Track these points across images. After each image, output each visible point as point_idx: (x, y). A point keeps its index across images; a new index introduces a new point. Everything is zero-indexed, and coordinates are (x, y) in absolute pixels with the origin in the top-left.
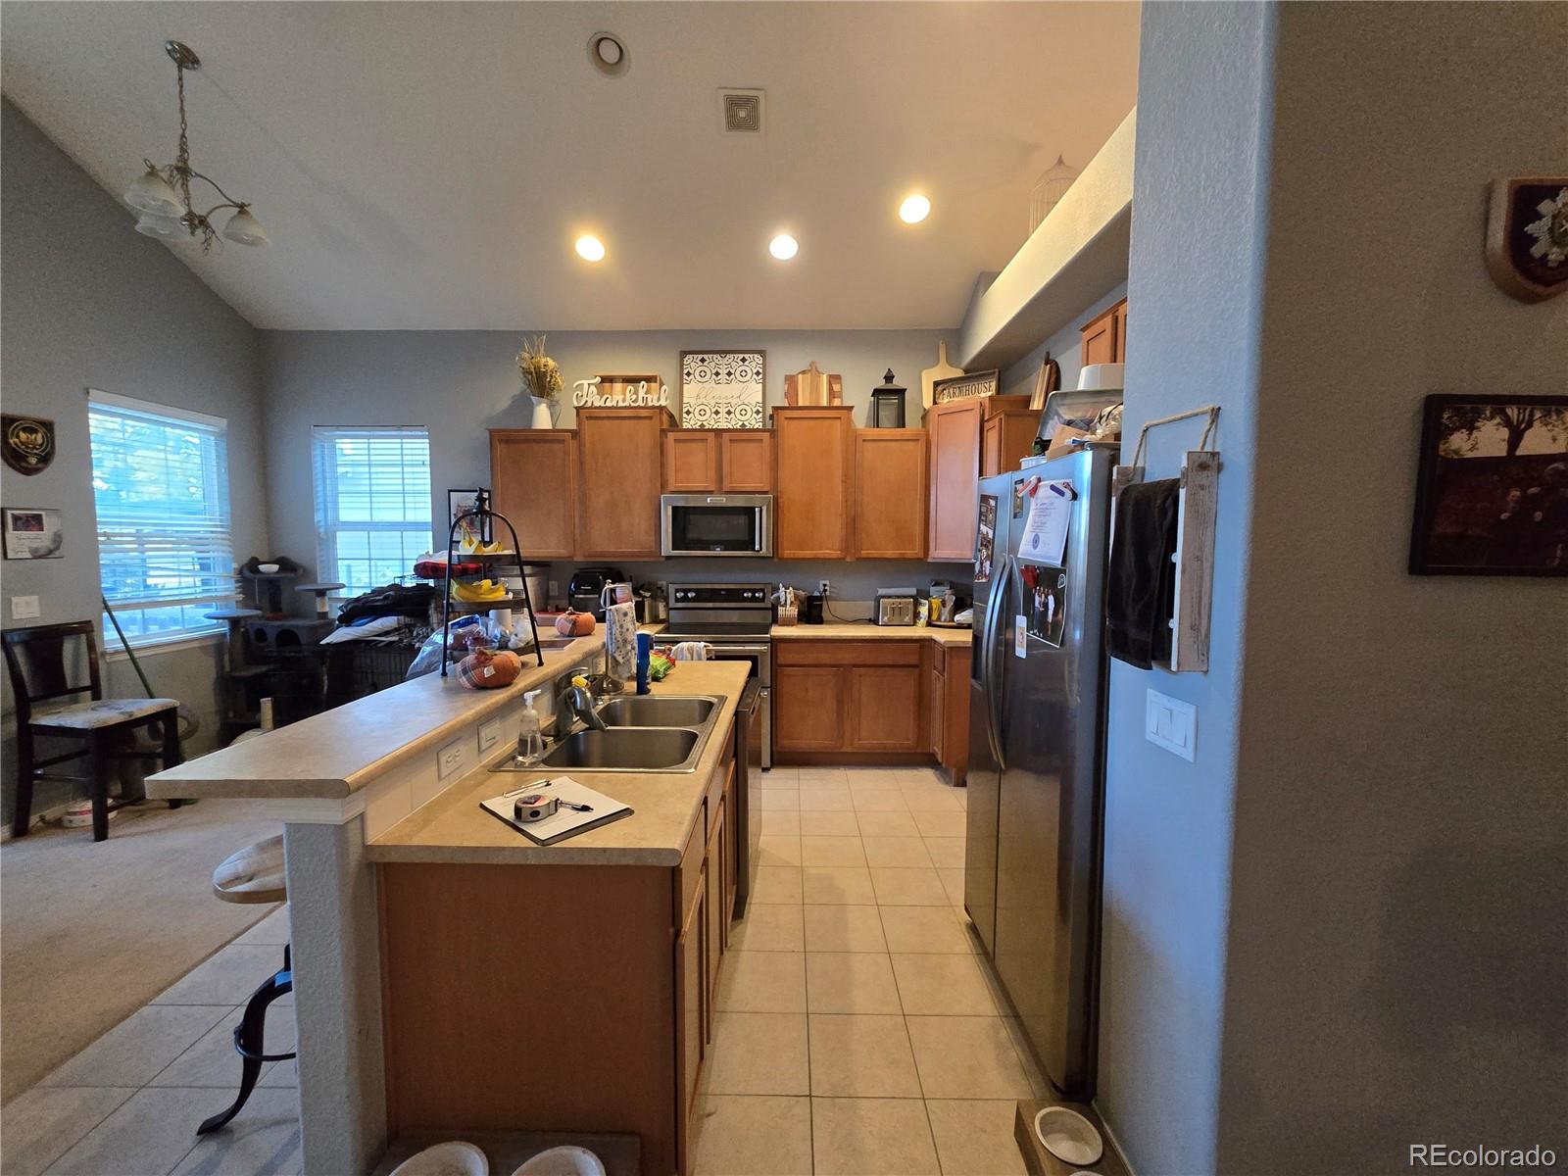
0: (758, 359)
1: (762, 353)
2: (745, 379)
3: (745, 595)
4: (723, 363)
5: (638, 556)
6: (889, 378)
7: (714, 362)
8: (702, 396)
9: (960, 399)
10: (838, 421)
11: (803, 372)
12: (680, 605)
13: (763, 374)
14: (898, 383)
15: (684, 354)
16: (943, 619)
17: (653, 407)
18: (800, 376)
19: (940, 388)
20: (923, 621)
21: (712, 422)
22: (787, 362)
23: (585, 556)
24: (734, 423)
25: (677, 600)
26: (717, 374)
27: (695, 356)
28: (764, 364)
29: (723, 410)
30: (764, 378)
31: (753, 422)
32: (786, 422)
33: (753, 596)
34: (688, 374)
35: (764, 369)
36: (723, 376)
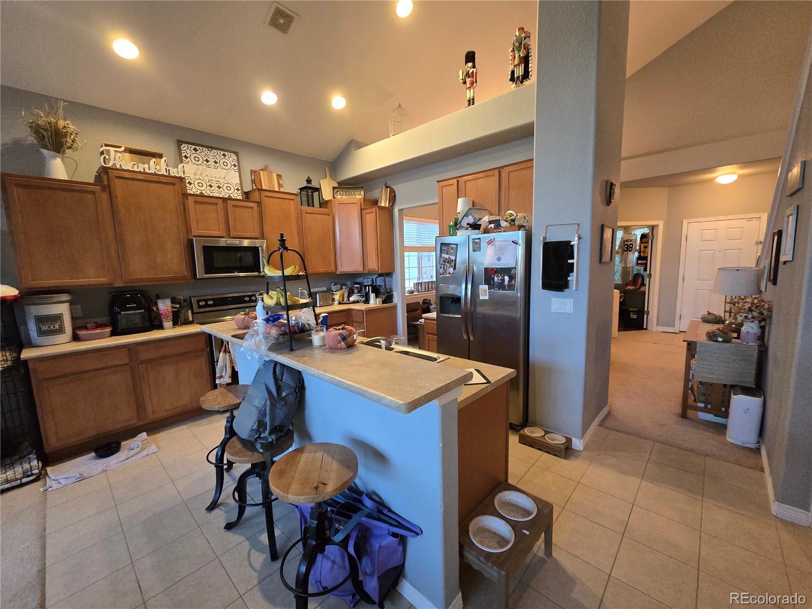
0: (234, 157)
1: (236, 154)
2: (227, 168)
3: (245, 299)
4: (212, 155)
5: (174, 280)
6: (309, 181)
7: (203, 153)
8: (199, 173)
9: (346, 197)
10: (293, 201)
11: (262, 170)
12: (202, 310)
13: (238, 166)
14: (314, 184)
15: (180, 143)
16: (345, 300)
17: (175, 177)
18: (261, 172)
19: (336, 190)
20: (336, 303)
21: (209, 192)
22: (252, 163)
23: (125, 283)
24: (224, 194)
25: (200, 307)
26: (207, 161)
27: (190, 146)
28: (238, 160)
29: (215, 185)
30: (239, 169)
31: (236, 195)
32: (266, 198)
33: (250, 299)
34: (186, 157)
35: (238, 163)
36: (211, 163)
